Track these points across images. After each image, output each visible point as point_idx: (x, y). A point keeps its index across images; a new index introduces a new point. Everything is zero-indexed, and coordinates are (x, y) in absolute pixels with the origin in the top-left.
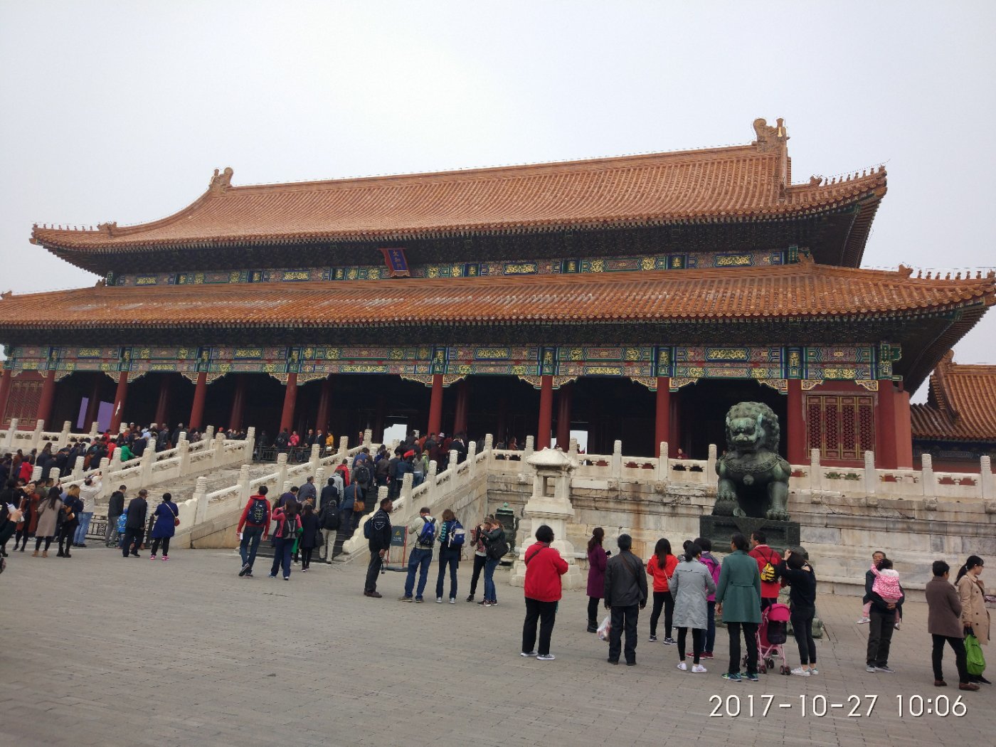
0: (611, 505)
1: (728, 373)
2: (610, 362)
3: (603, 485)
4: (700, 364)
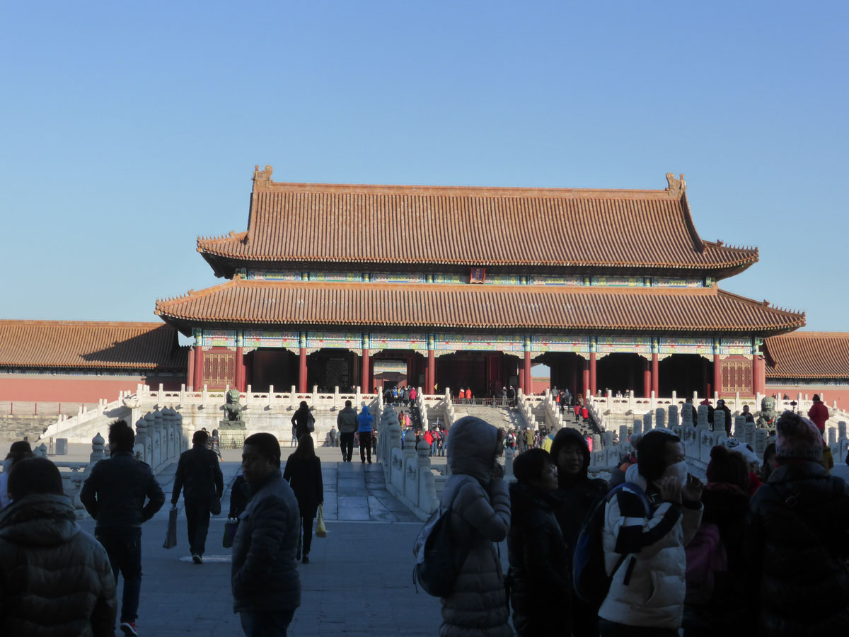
1: (686, 351)
2: (628, 346)
4: (672, 347)
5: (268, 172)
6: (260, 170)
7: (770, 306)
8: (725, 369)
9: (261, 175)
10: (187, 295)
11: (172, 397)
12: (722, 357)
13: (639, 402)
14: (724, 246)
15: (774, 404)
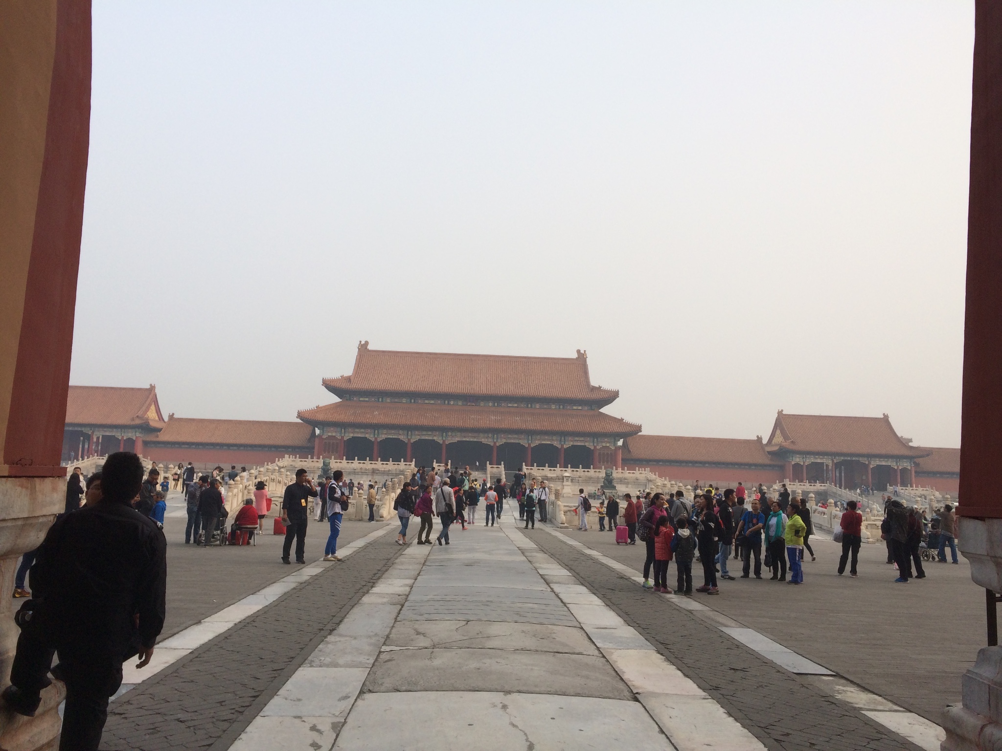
0: (557, 480)
1: (579, 444)
2: (548, 440)
3: (555, 475)
4: (572, 441)
5: (367, 343)
6: (362, 343)
7: (624, 421)
8: (600, 454)
9: (362, 346)
10: (315, 408)
11: (303, 462)
12: (598, 447)
13: (550, 470)
14: (602, 388)
15: (612, 472)
